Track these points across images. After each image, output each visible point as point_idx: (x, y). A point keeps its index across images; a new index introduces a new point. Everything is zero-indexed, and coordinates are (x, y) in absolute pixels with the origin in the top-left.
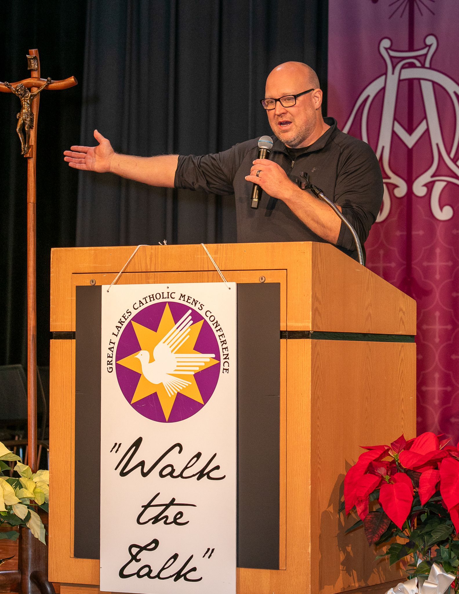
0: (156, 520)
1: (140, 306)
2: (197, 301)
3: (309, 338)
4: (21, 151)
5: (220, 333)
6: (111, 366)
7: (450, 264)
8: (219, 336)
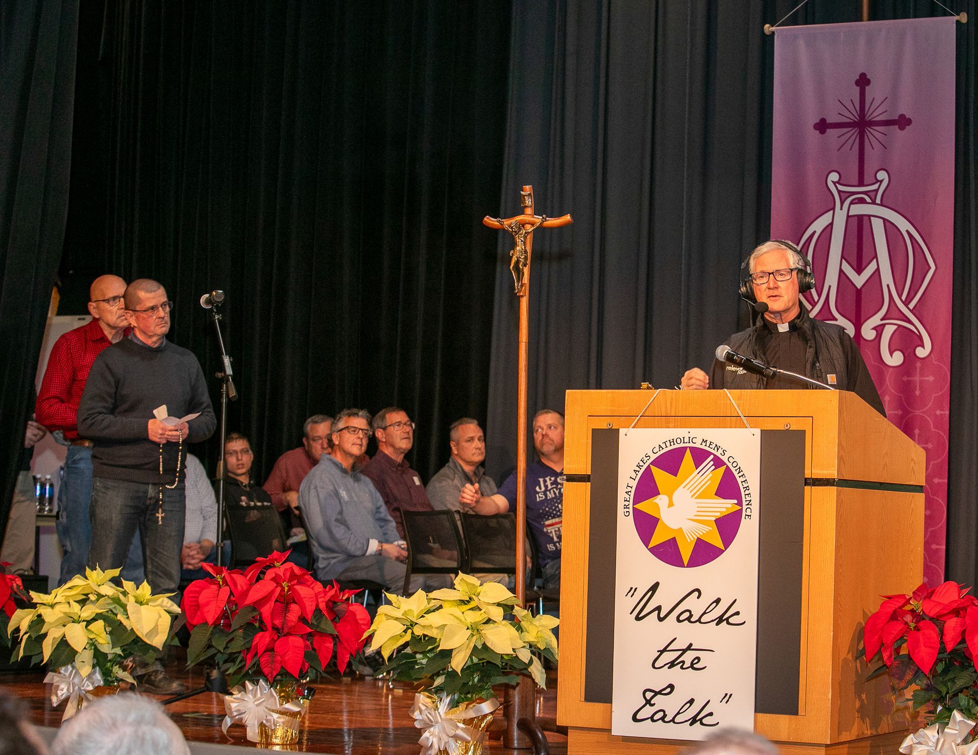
0: (672, 664)
1: (660, 450)
2: (720, 447)
3: (834, 485)
4: (515, 289)
5: (742, 479)
6: (627, 510)
7: (900, 412)
8: (742, 482)
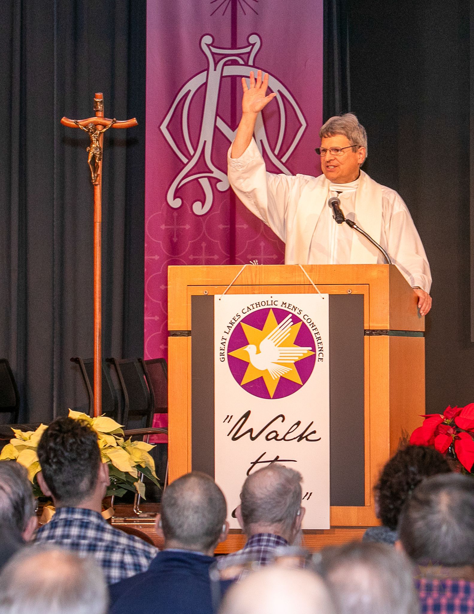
1: (248, 311)
2: (297, 308)
3: (387, 335)
5: (316, 332)
6: (223, 357)
8: (315, 334)
